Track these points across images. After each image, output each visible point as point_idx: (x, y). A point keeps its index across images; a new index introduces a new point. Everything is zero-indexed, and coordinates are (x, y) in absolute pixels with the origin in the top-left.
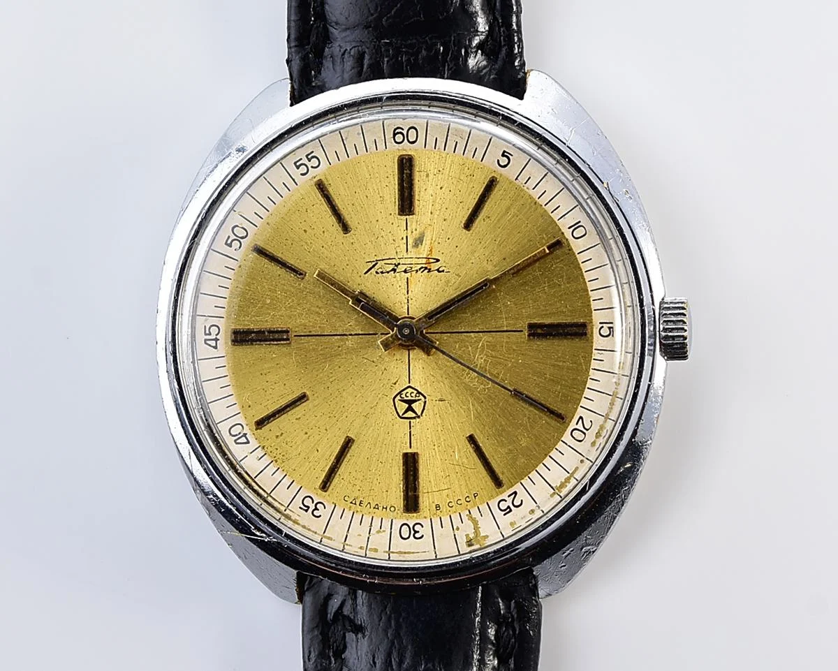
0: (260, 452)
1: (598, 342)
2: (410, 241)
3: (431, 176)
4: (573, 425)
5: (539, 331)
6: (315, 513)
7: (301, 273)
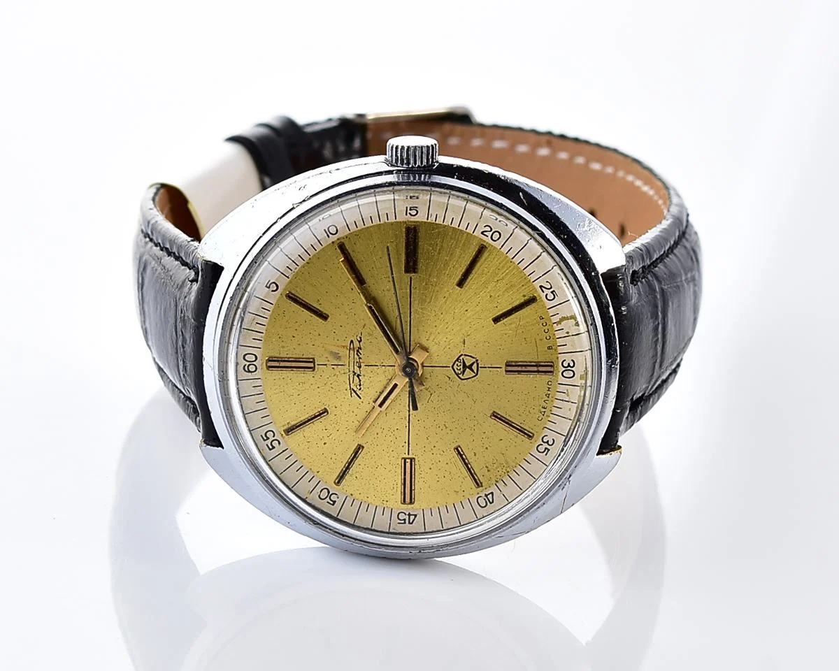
0: (501, 485)
1: (422, 218)
2: (336, 362)
3: (284, 344)
4: (488, 240)
5: (411, 264)
6: (550, 443)
7: (359, 449)
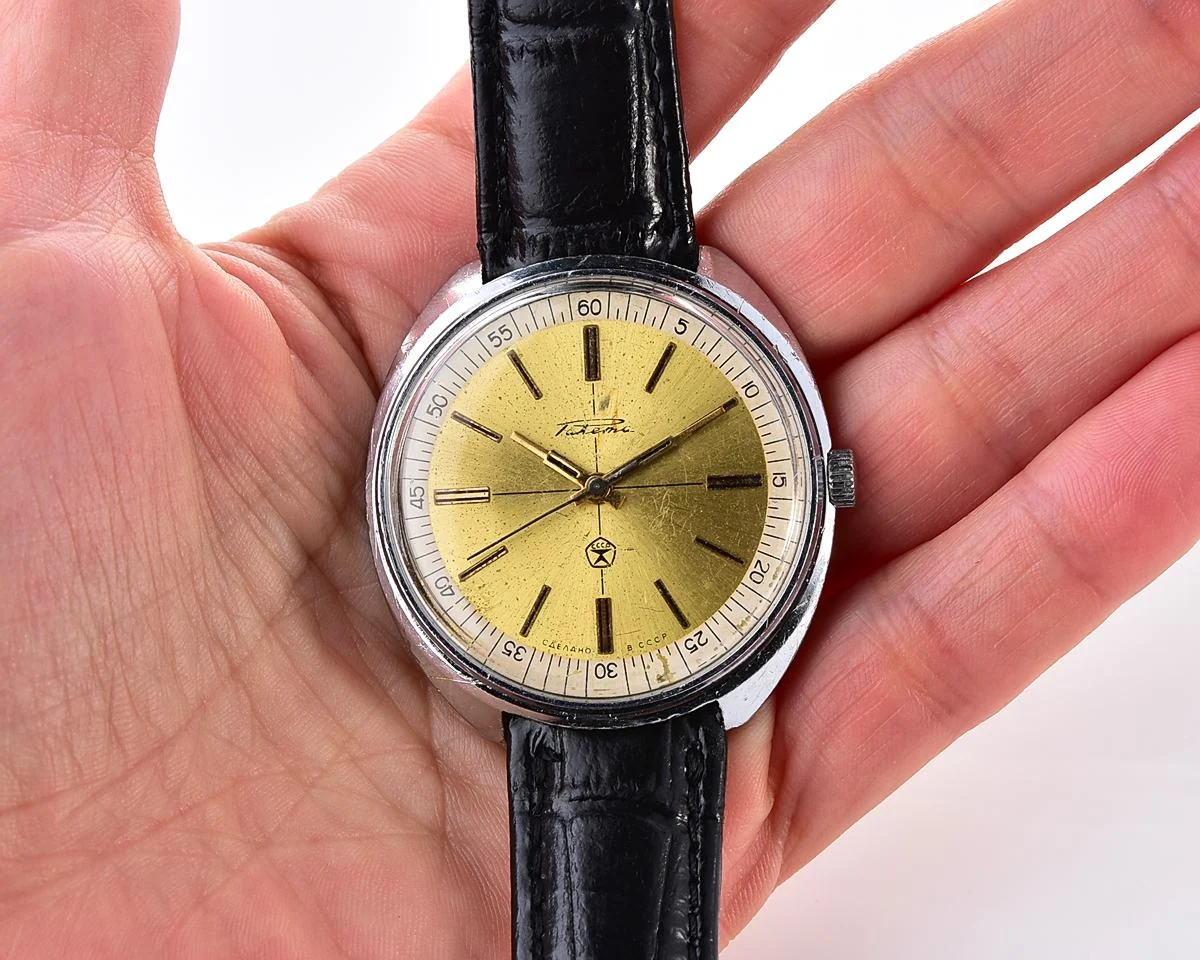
0: (464, 603)
1: (772, 491)
2: (597, 405)
3: (614, 344)
4: (751, 568)
5: (718, 483)
6: (517, 656)
7: (497, 437)
